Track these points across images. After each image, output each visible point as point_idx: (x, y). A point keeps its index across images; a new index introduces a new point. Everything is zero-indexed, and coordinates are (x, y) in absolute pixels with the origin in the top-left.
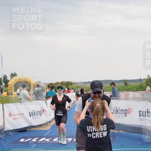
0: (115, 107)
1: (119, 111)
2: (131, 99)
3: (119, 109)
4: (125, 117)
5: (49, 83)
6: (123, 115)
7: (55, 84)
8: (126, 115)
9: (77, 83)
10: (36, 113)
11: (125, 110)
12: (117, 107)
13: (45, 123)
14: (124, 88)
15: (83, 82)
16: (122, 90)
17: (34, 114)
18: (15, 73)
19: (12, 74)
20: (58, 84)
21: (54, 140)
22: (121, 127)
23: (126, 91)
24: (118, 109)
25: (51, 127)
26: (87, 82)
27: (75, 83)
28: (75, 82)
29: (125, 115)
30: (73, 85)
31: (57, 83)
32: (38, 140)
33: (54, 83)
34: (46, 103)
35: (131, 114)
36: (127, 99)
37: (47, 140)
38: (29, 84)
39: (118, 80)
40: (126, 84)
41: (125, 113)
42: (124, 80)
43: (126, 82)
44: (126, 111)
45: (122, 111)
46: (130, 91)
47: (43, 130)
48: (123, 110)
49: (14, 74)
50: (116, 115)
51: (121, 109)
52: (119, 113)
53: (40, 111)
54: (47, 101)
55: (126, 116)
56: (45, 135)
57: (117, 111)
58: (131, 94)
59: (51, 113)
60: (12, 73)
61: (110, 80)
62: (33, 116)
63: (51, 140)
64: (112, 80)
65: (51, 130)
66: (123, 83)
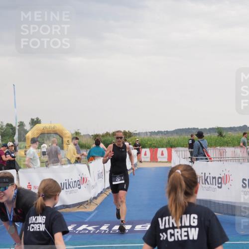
0: (202, 173)
1: (208, 180)
2: (230, 159)
3: (209, 175)
4: (219, 189)
5: (93, 134)
6: (216, 187)
7: (103, 136)
8: (220, 185)
9: (139, 134)
10: (71, 185)
11: (219, 178)
12: (205, 174)
13: (87, 201)
14: (217, 141)
15: (150, 132)
16: (213, 145)
17: (69, 185)
18: (37, 119)
19: (32, 120)
20: (108, 136)
21: (101, 229)
22: (212, 205)
23: (220, 146)
24: (207, 177)
25: (97, 206)
26: (156, 131)
27: (136, 134)
28: (136, 132)
29: (218, 187)
30: (132, 138)
31: (107, 134)
32: (75, 228)
33: (101, 134)
34: (88, 167)
35: (228, 184)
36: (222, 159)
37: (90, 228)
38: (60, 136)
39: (208, 128)
40: (220, 134)
41: (218, 183)
42: (218, 128)
43: (220, 132)
44: (220, 180)
45: (214, 180)
46: (227, 146)
47: (83, 212)
48: (215, 178)
49: (35, 120)
50: (204, 185)
51: (212, 175)
52: (209, 183)
53: (78, 181)
54: (90, 165)
55: (221, 187)
56: (86, 221)
57: (206, 180)
58: (229, 151)
59: (96, 184)
60: (33, 118)
61: (194, 129)
62: (67, 188)
63: (96, 229)
64: (198, 129)
65: (96, 211)
66: (216, 132)
